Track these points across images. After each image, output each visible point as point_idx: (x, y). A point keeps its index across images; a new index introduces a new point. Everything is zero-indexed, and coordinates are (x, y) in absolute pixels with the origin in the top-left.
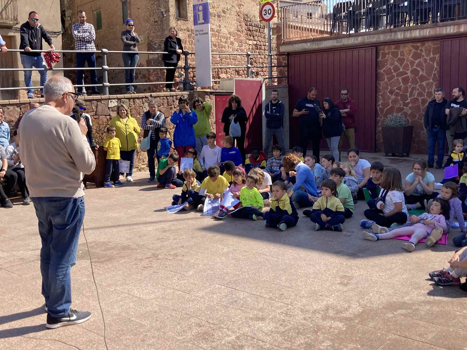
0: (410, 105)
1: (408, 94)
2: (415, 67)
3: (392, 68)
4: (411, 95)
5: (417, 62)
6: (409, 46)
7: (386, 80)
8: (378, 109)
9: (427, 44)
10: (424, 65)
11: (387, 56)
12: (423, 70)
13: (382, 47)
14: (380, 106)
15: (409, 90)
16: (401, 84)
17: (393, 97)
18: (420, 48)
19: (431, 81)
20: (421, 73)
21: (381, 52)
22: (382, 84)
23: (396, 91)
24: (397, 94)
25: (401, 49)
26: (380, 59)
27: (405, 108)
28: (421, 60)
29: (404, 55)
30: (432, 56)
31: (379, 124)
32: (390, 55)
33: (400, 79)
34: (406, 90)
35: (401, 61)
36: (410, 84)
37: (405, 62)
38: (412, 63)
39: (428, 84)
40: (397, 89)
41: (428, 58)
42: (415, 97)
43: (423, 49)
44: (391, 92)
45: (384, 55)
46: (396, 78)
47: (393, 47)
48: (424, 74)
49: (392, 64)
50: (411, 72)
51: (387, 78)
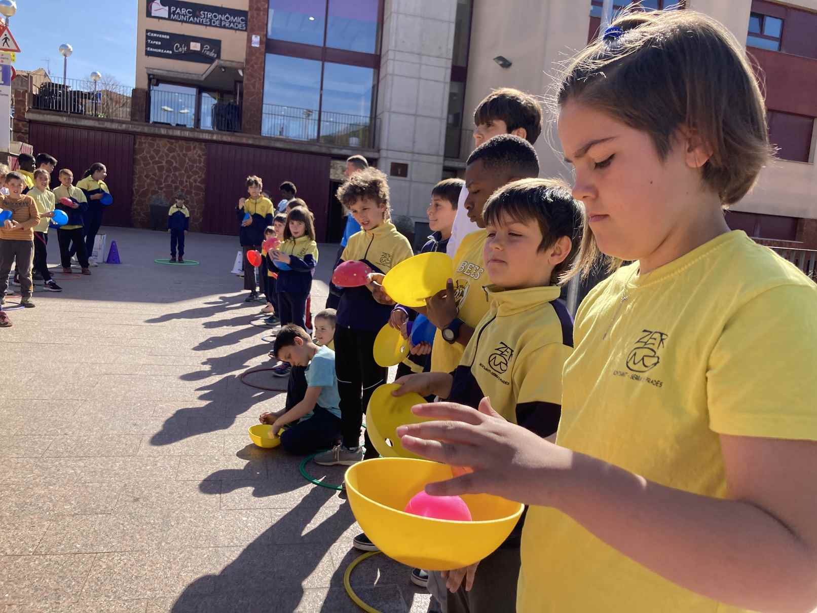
0: (164, 189)
1: (163, 181)
2: (169, 159)
3: (148, 156)
4: (166, 180)
5: (171, 155)
6: (165, 141)
7: (142, 165)
8: (134, 189)
9: (180, 142)
10: (178, 158)
11: (144, 145)
12: (176, 162)
13: (139, 136)
14: (136, 187)
15: (164, 177)
16: (157, 171)
17: (148, 181)
18: (175, 144)
19: (183, 172)
20: (174, 165)
21: (138, 141)
22: (137, 169)
23: (152, 176)
24: (152, 179)
25: (157, 141)
26: (137, 146)
27: (160, 191)
28: (175, 154)
29: (159, 147)
30: (184, 152)
31: (135, 203)
32: (147, 145)
33: (156, 168)
34: (161, 176)
35: (157, 152)
36: (164, 172)
37: (161, 153)
38: (167, 155)
39: (180, 174)
40: (153, 175)
41: (181, 154)
42: (170, 183)
43: (177, 145)
44: (147, 176)
45: (141, 143)
46: (151, 165)
47: (150, 138)
48: (177, 166)
49: (149, 152)
50: (166, 162)
51: (144, 164)
